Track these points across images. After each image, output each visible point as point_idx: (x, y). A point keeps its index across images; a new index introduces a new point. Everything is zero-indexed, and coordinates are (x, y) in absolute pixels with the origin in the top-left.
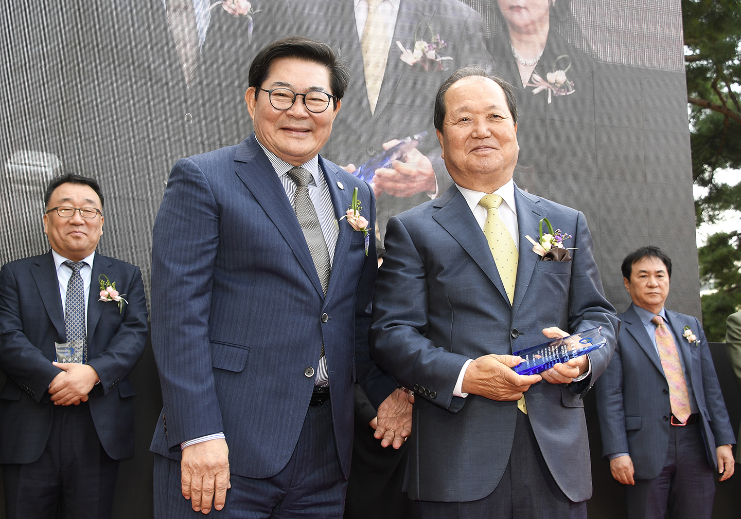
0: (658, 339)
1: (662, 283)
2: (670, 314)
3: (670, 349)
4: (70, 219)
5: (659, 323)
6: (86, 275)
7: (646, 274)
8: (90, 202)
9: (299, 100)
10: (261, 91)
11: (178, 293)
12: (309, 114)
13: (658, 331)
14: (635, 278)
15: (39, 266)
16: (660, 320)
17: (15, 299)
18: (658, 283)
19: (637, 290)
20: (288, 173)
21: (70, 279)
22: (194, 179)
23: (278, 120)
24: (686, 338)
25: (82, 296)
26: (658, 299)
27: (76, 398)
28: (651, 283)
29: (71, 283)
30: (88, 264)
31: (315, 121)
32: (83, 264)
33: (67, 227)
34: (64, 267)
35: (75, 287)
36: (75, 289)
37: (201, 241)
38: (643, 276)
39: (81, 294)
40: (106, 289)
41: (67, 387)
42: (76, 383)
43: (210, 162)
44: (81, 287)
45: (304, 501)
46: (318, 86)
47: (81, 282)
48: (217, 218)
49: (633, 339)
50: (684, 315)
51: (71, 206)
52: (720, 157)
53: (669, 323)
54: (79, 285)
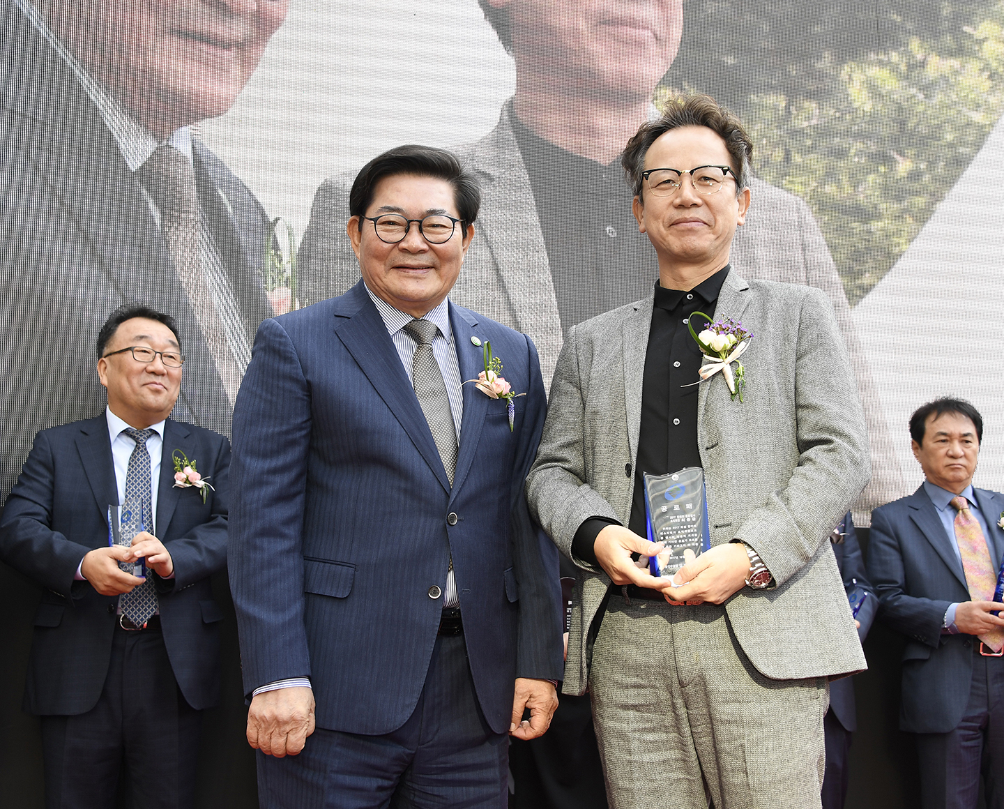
0: (958, 531)
1: (968, 452)
2: (982, 494)
3: (976, 545)
4: (148, 366)
5: (961, 508)
6: (154, 448)
7: (946, 438)
9: (414, 228)
10: (366, 221)
11: (256, 496)
12: (428, 245)
13: (958, 519)
14: (930, 443)
15: (87, 435)
16: (962, 502)
18: (963, 451)
19: (932, 459)
20: (404, 328)
22: (277, 346)
23: (389, 257)
28: (953, 451)
29: (133, 460)
30: (157, 433)
31: (437, 255)
32: (150, 433)
33: (143, 376)
34: (125, 437)
37: (284, 427)
38: (942, 441)
40: (183, 470)
43: (300, 321)
44: (147, 466)
45: (442, 763)
46: (438, 207)
48: (307, 395)
49: (920, 533)
53: (978, 506)
54: (144, 463)
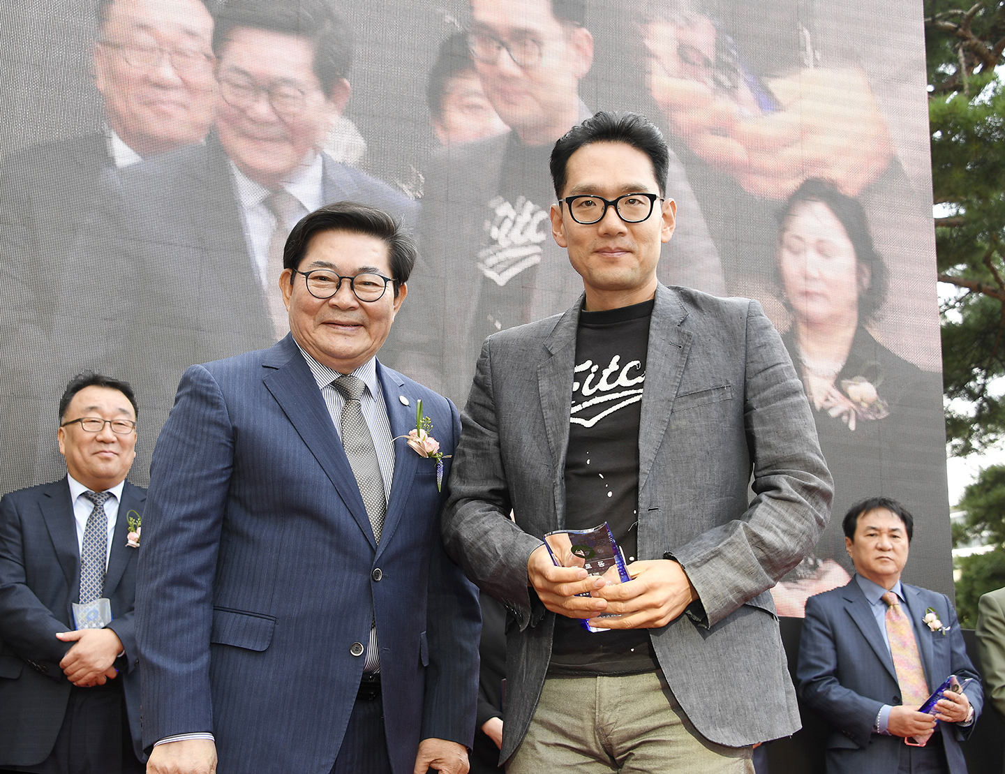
1: (897, 546)
2: (908, 589)
4: (97, 435)
5: (892, 603)
6: (111, 511)
7: (875, 532)
8: (124, 412)
9: (346, 285)
10: (298, 274)
11: (170, 543)
12: (359, 303)
13: (889, 614)
14: (860, 537)
15: (49, 497)
16: (892, 598)
17: (18, 541)
18: (892, 545)
19: (863, 552)
20: (333, 383)
21: (91, 516)
22: (204, 391)
23: (319, 313)
24: (927, 624)
25: (104, 539)
26: (890, 568)
27: (91, 675)
28: (881, 544)
29: (91, 521)
30: (114, 496)
31: (367, 313)
32: (108, 496)
33: (93, 445)
34: (84, 500)
35: (96, 527)
36: (96, 530)
37: (205, 473)
38: (872, 535)
39: (104, 536)
40: (136, 529)
41: (78, 661)
42: (89, 655)
43: (228, 368)
44: (104, 527)
46: (371, 265)
47: (104, 520)
48: (230, 442)
49: (854, 625)
50: (929, 591)
51: (100, 417)
52: (994, 360)
53: (905, 601)
54: (101, 524)
